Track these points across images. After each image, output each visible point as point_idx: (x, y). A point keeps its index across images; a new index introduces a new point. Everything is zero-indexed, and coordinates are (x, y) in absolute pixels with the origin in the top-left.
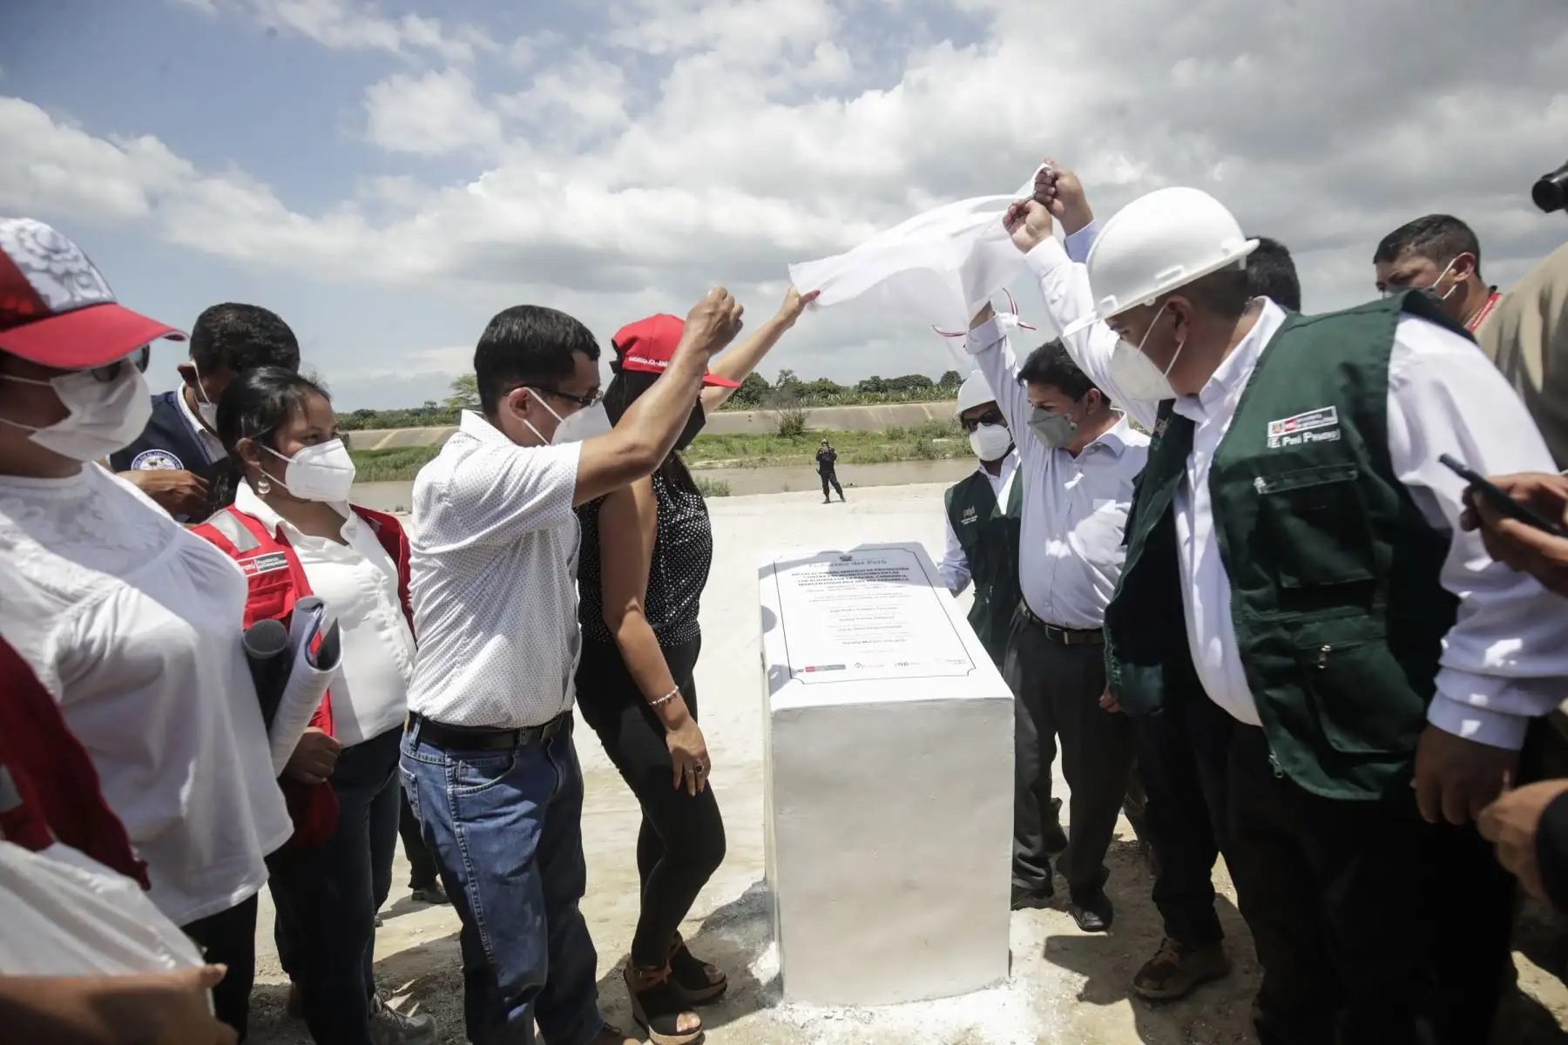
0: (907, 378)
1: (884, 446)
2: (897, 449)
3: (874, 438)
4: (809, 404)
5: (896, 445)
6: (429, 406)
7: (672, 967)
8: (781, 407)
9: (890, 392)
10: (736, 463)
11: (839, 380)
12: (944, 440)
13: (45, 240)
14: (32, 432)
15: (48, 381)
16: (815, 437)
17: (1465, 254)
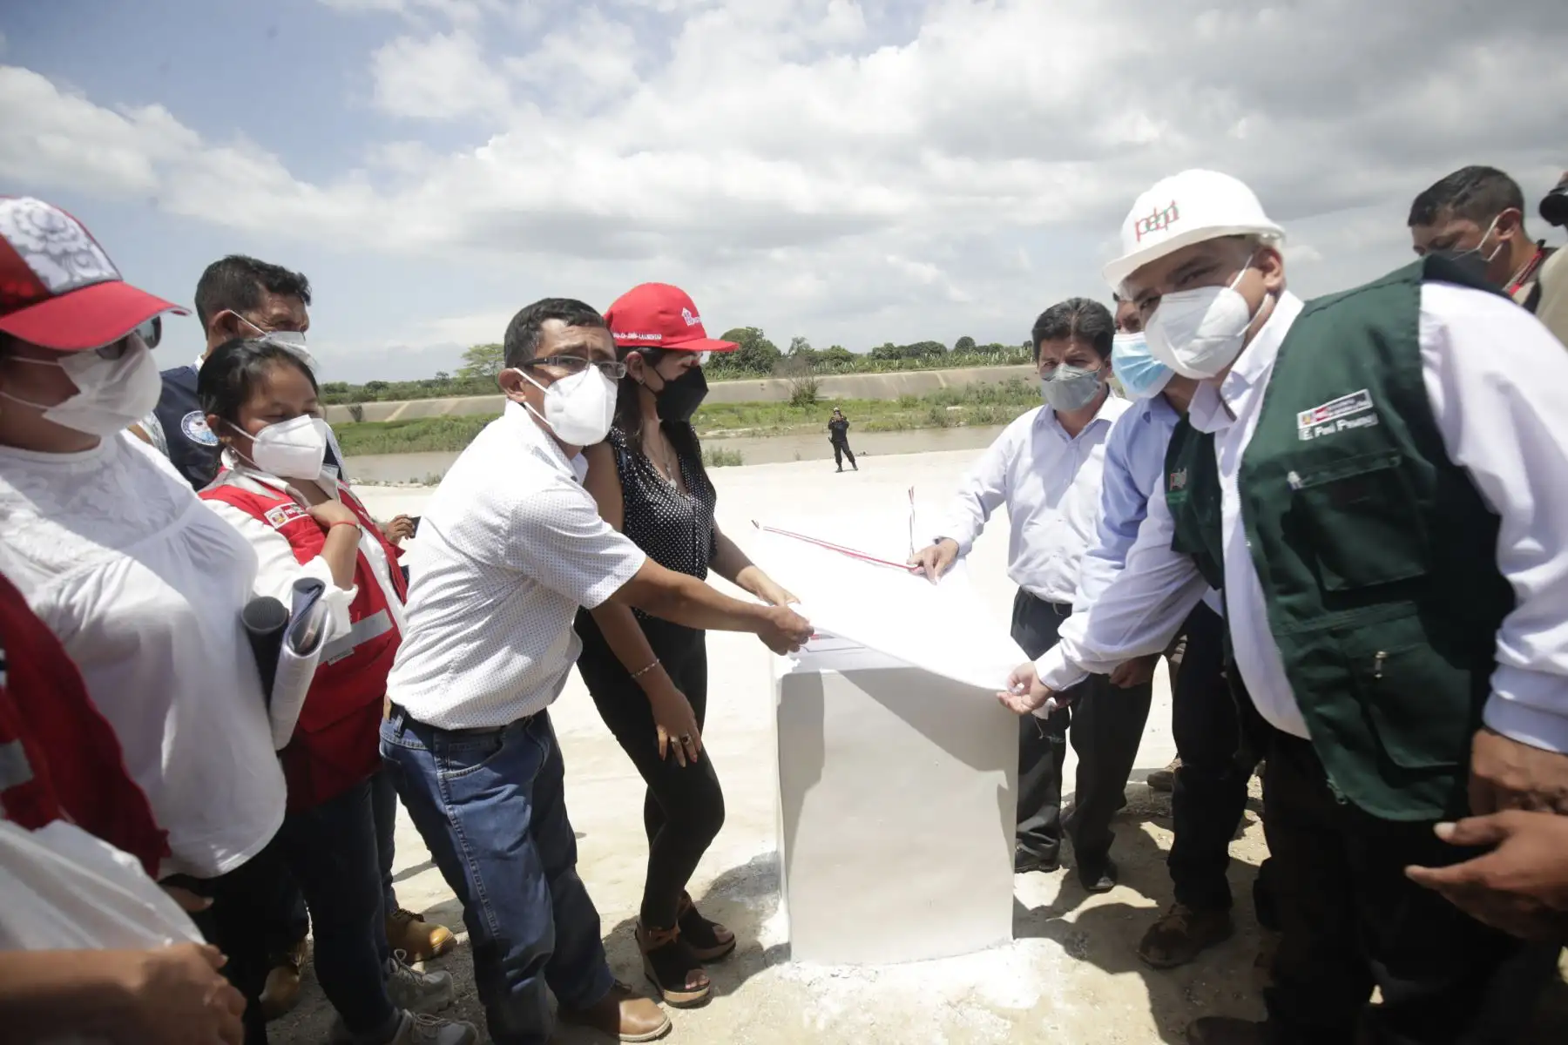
0: (921, 345)
1: (897, 414)
2: (910, 418)
3: (888, 405)
4: (821, 373)
5: (910, 413)
6: (441, 377)
7: (681, 928)
8: (793, 376)
9: (904, 359)
10: (749, 432)
11: (852, 349)
12: (958, 408)
13: (41, 221)
14: (44, 411)
15: (55, 360)
16: (829, 405)
17: (1509, 210)
